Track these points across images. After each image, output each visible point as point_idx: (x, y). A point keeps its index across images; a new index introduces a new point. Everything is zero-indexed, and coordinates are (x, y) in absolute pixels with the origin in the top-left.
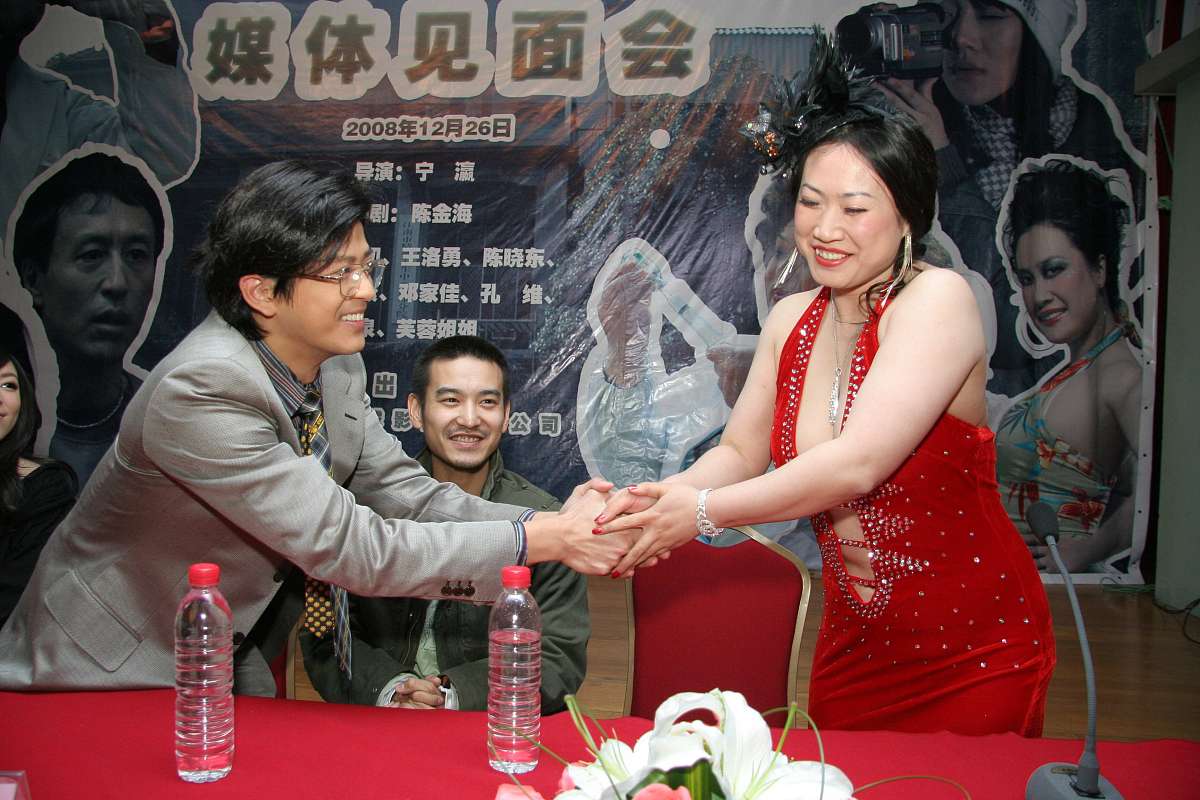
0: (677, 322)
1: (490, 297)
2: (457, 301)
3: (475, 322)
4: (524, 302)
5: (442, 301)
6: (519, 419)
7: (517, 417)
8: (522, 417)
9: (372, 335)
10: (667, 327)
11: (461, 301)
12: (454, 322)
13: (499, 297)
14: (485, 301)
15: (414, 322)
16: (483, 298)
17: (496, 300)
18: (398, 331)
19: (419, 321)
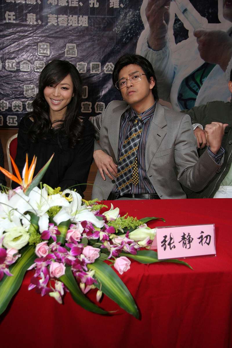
0: (181, 17)
1: (94, 4)
2: (77, 5)
3: (87, 17)
4: (111, 7)
5: (70, 5)
6: (110, 66)
7: (108, 65)
8: (111, 65)
9: (35, 23)
10: (177, 20)
11: (79, 5)
12: (76, 16)
13: (98, 3)
14: (91, 6)
15: (56, 16)
16: (90, 4)
17: (97, 5)
18: (49, 21)
19: (59, 16)
